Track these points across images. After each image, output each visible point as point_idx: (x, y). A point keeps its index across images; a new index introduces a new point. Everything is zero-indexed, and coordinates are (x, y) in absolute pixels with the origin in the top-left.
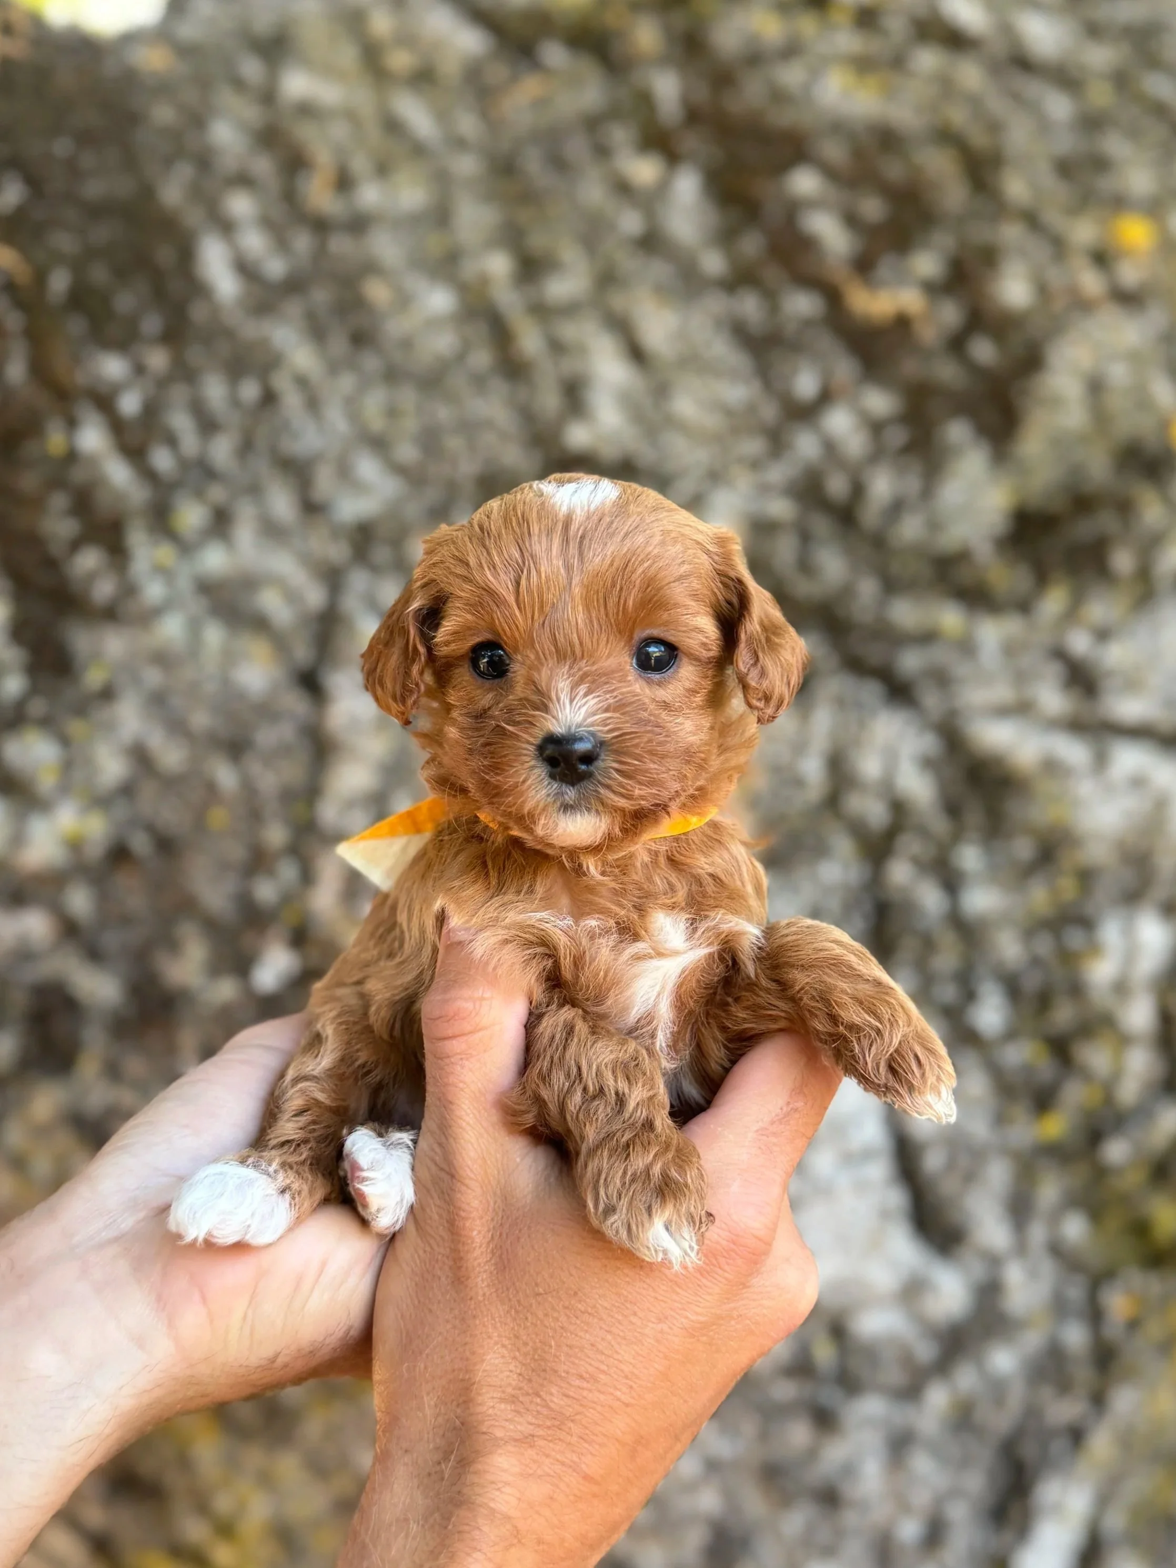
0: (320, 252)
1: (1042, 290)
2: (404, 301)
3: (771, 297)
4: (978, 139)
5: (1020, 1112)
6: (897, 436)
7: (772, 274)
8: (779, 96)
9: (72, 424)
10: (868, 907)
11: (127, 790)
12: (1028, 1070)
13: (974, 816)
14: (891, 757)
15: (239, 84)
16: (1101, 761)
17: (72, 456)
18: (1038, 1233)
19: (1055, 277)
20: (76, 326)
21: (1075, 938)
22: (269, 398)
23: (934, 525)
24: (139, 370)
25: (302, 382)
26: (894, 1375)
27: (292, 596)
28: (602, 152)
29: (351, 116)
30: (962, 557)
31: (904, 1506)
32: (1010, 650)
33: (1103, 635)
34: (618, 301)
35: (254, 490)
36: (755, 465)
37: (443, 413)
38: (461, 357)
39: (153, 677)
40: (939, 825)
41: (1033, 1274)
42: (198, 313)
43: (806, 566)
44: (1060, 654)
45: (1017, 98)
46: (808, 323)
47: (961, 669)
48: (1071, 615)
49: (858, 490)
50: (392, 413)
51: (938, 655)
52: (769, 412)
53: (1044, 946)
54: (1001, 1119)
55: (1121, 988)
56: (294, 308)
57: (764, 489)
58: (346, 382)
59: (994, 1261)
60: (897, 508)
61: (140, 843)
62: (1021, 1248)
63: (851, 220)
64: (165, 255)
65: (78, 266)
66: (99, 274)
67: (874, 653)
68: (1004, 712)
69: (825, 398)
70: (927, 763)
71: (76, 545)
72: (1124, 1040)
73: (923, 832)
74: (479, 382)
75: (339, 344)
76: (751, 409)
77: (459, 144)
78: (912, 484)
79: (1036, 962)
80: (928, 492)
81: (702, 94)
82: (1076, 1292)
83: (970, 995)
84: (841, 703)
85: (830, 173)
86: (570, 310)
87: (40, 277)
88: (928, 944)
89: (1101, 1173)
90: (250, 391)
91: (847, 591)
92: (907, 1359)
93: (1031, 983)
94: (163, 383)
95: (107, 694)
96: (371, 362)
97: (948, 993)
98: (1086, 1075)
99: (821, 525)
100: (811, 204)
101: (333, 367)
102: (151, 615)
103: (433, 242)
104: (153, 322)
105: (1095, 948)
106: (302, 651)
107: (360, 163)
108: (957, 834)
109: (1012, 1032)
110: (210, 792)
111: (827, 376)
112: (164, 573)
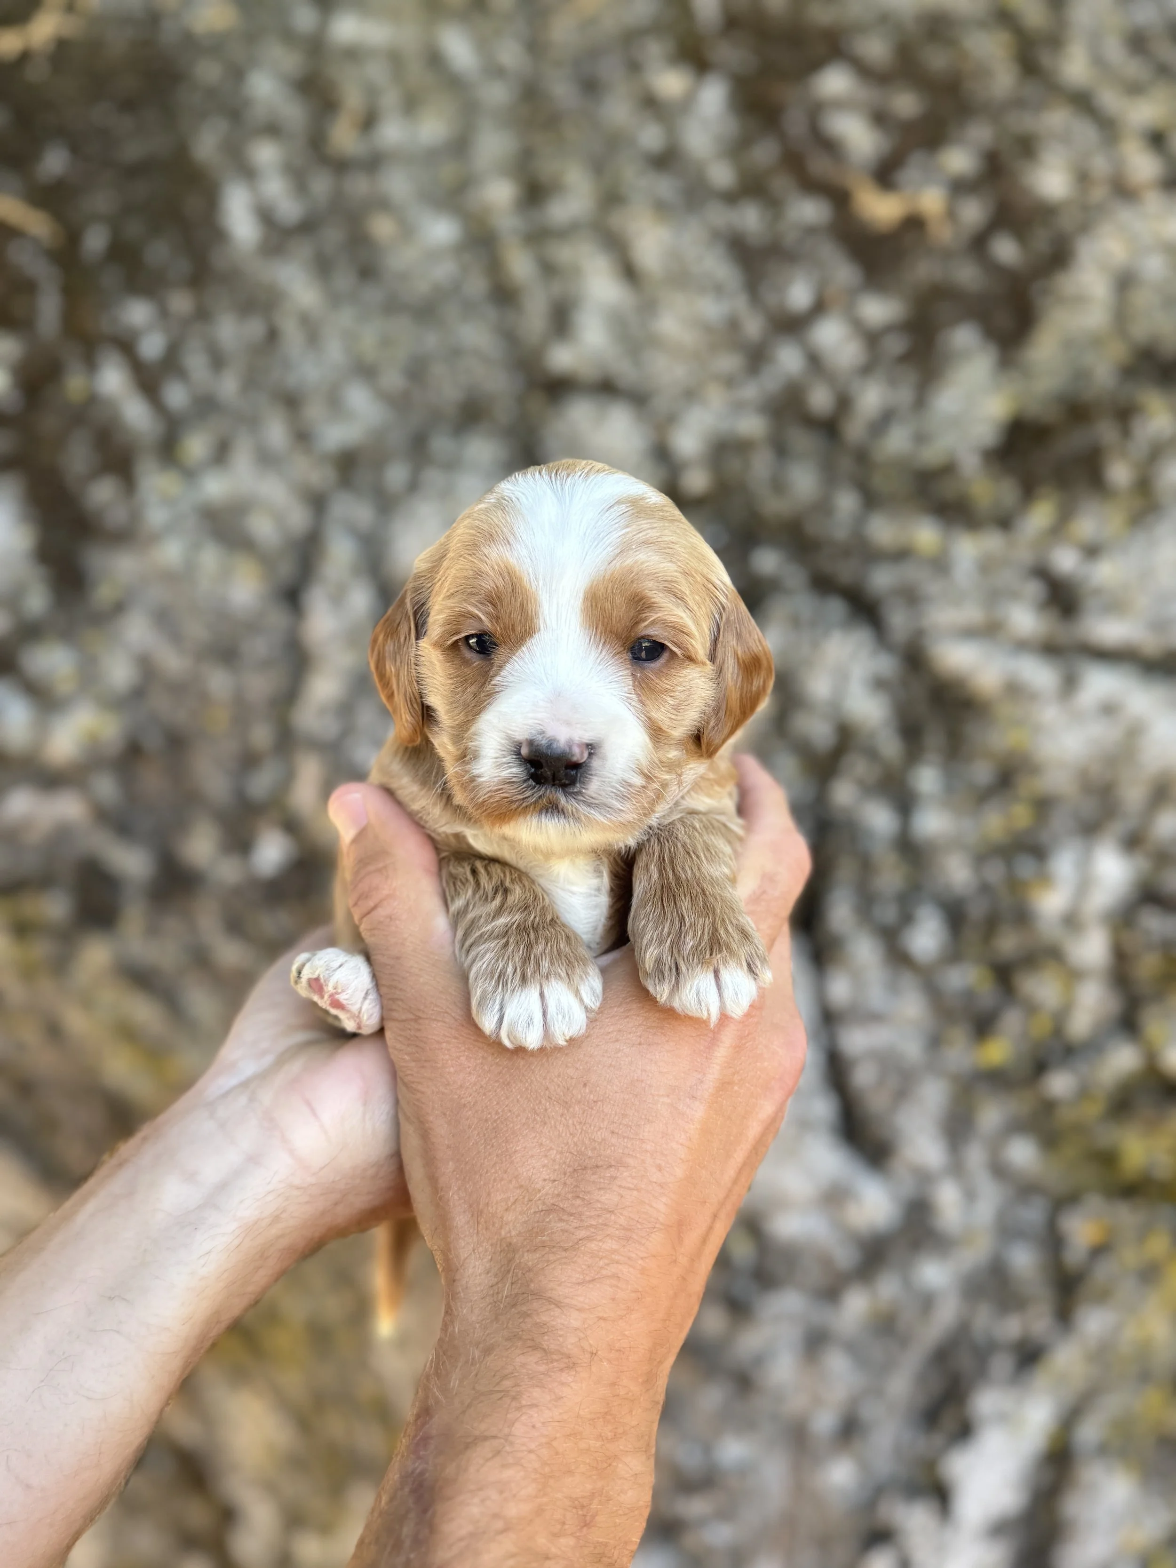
0: (337, 193)
1: (1082, 179)
2: (407, 231)
3: (774, 207)
5: (959, 1036)
6: (895, 345)
7: (780, 181)
9: (93, 366)
11: (137, 694)
12: (969, 995)
13: (934, 739)
14: (842, 677)
15: (287, 35)
17: (92, 400)
18: (976, 1155)
19: (1099, 163)
20: (111, 278)
21: (1025, 867)
22: (273, 336)
23: (921, 438)
24: (164, 313)
25: (305, 320)
26: (813, 1274)
27: (278, 518)
28: (635, 67)
29: (393, 55)
30: (948, 469)
31: (817, 1399)
32: (986, 567)
33: (1092, 552)
34: (617, 220)
35: (253, 422)
36: (729, 382)
37: (431, 340)
38: (457, 285)
39: (158, 593)
40: (892, 748)
41: (970, 1195)
42: (217, 260)
43: (778, 484)
44: (1042, 573)
46: (811, 231)
47: (932, 587)
48: (1057, 531)
49: (844, 404)
50: (386, 342)
51: (910, 573)
52: (756, 328)
53: (995, 872)
54: (935, 1042)
55: (1070, 921)
56: (303, 250)
57: (738, 407)
58: (345, 318)
59: (924, 1178)
60: (885, 420)
61: (153, 742)
62: (956, 1168)
63: (879, 118)
64: (193, 205)
65: (116, 224)
66: (134, 229)
67: (845, 572)
68: (969, 633)
69: (819, 308)
70: (879, 684)
71: (94, 476)
72: (1073, 974)
73: (872, 754)
74: (470, 309)
75: (344, 279)
76: (733, 325)
77: (496, 71)
78: (904, 395)
79: (985, 888)
80: (921, 402)
83: (907, 919)
84: (795, 623)
85: (864, 70)
86: (565, 233)
88: (868, 867)
89: (1046, 1105)
90: (255, 328)
91: (823, 506)
92: (826, 1262)
93: (977, 911)
94: (187, 323)
95: (119, 608)
96: (373, 294)
97: (888, 913)
98: (1028, 1005)
99: (803, 440)
100: (840, 104)
101: (335, 300)
102: (154, 539)
103: (448, 172)
104: (182, 266)
105: (1045, 879)
106: (286, 569)
107: (390, 99)
108: (914, 755)
109: (952, 957)
110: (205, 697)
111: (823, 284)
112: (168, 501)
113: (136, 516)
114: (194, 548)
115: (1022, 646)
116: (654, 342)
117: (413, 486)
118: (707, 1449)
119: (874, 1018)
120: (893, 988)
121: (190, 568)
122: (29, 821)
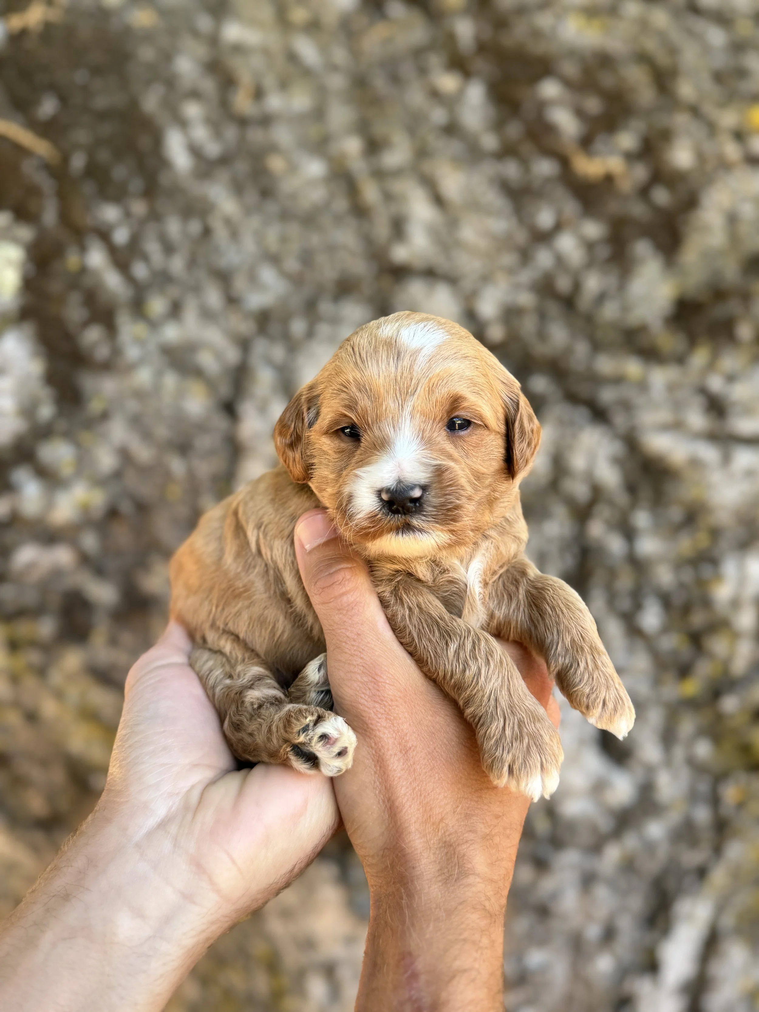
0: (242, 140)
1: (701, 157)
2: (293, 168)
3: (525, 163)
4: (662, 59)
5: (669, 678)
6: (604, 252)
7: (527, 148)
8: (537, 34)
9: (83, 249)
10: (575, 550)
11: (117, 475)
12: (675, 653)
13: (645, 493)
14: (592, 458)
15: (195, 33)
16: (726, 459)
17: (83, 270)
18: (679, 753)
19: (708, 147)
20: (88, 188)
21: (707, 571)
22: (207, 232)
23: (625, 309)
24: (128, 214)
25: (228, 222)
26: (585, 838)
27: (218, 355)
28: (423, 71)
29: (266, 52)
30: (642, 329)
31: (589, 917)
32: (671, 388)
33: (731, 378)
34: (427, 167)
35: (196, 289)
36: (511, 271)
37: (315, 240)
38: (327, 205)
39: (132, 405)
40: (622, 499)
41: (675, 778)
42: (164, 179)
43: (542, 335)
44: (703, 391)
45: (691, 33)
46: (548, 180)
47: (639, 400)
48: (711, 366)
49: (577, 286)
50: (284, 240)
51: (625, 391)
52: (521, 237)
53: (688, 575)
54: (657, 682)
55: (735, 603)
56: (223, 175)
57: (517, 287)
58: (255, 222)
59: (650, 770)
60: (601, 298)
61: (126, 507)
62: (668, 762)
63: (580, 113)
64: (144, 142)
65: (91, 152)
66: (104, 156)
67: (583, 390)
68: (664, 428)
69: (558, 227)
70: (617, 461)
71: (86, 324)
72: (735, 636)
73: (611, 503)
74: (338, 220)
75: (252, 196)
76: (509, 236)
77: (333, 68)
78: (612, 282)
79: (682, 585)
80: (622, 286)
81: (488, 33)
82: (704, 787)
83: (638, 606)
84: (561, 423)
85: (567, 83)
86: (398, 173)
87: (65, 159)
88: (612, 573)
89: (719, 717)
90: (195, 227)
91: (568, 351)
92: (594, 829)
93: (678, 600)
94: (143, 222)
95: (105, 416)
96: (272, 207)
97: (625, 604)
98: (711, 656)
99: (553, 309)
100: (554, 103)
101: (248, 211)
102: (131, 368)
103: (313, 131)
104: (137, 184)
105: (718, 577)
106: (225, 390)
107: (269, 82)
108: (634, 504)
109: (666, 629)
110: (168, 476)
111: (559, 213)
112: (140, 342)
113: (117, 353)
114: (159, 375)
115: (697, 436)
116: (458, 244)
117: (310, 334)
118: (519, 958)
120: (631, 650)
121: (157, 388)
122: (31, 566)
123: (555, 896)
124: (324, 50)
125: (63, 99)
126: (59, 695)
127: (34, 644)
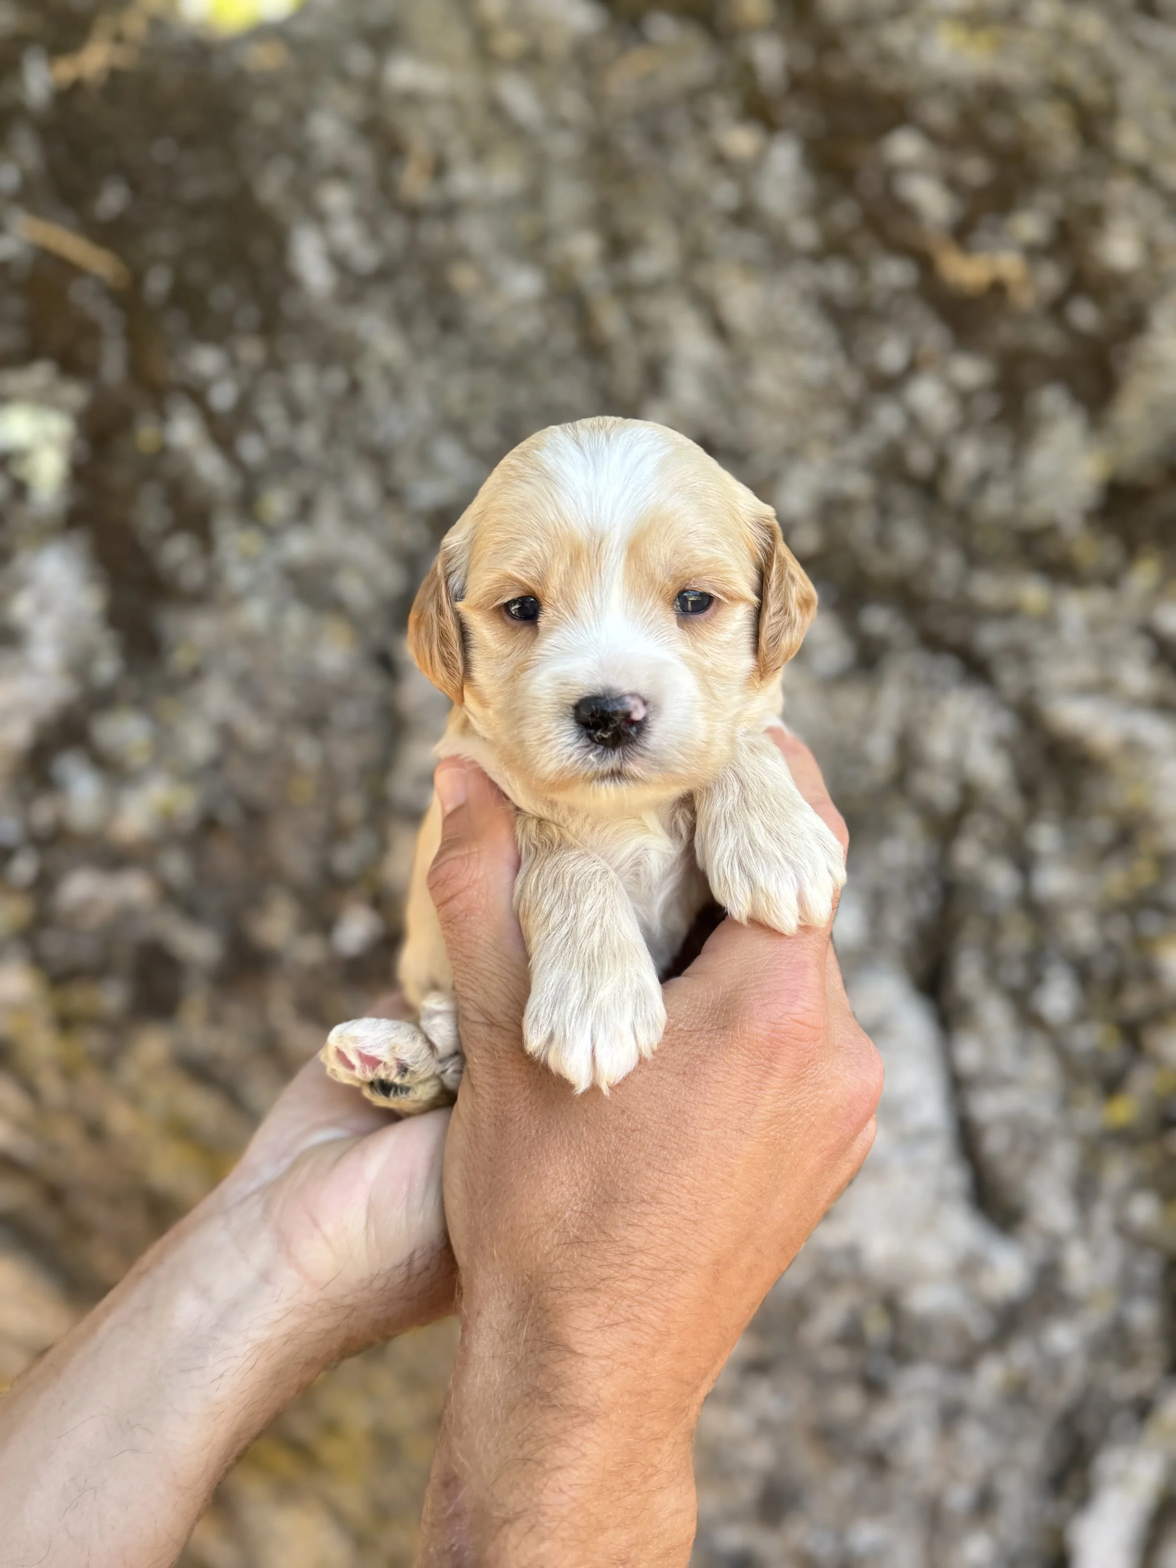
0: (412, 241)
1: (1151, 249)
2: (490, 284)
3: (860, 266)
4: (1091, 92)
5: (1088, 1095)
6: (988, 406)
7: (864, 242)
8: (886, 58)
9: (163, 417)
10: (934, 886)
11: (216, 765)
12: (1097, 1054)
13: (1051, 795)
14: (962, 739)
15: (343, 76)
17: (164, 451)
18: (1103, 1215)
19: (1166, 232)
20: (175, 322)
21: (1150, 924)
22: (355, 388)
23: (1021, 498)
24: (234, 362)
25: (388, 372)
26: (947, 1346)
27: (369, 579)
28: (701, 124)
29: (454, 102)
30: (1050, 530)
31: (953, 1474)
32: (1094, 625)
34: (703, 277)
35: (338, 478)
36: (833, 441)
37: (523, 395)
38: (544, 340)
39: (238, 658)
40: (1012, 805)
41: (1096, 1254)
42: (290, 307)
43: (883, 542)
44: (1148, 630)
45: (1139, 46)
46: (898, 292)
47: (1042, 645)
48: (1162, 589)
49: (942, 462)
50: (474, 397)
51: (1019, 631)
52: (852, 385)
53: (1119, 930)
54: (1066, 1102)
56: (382, 298)
57: (842, 465)
58: (429, 371)
59: (1055, 1242)
60: (982, 480)
61: (230, 814)
62: (1084, 1229)
63: (952, 184)
64: (261, 249)
65: (178, 266)
66: (197, 272)
67: (950, 629)
68: (1084, 690)
69: (913, 368)
70: (1001, 743)
71: (169, 532)
73: (993, 812)
74: (559, 365)
75: (426, 331)
76: (831, 382)
77: (560, 123)
78: (1000, 453)
79: (1109, 946)
80: (1016, 462)
81: (805, 60)
82: (1145, 1269)
83: (1036, 979)
84: (912, 682)
85: (933, 136)
86: (655, 287)
87: (137, 279)
88: (995, 925)
90: (336, 380)
91: (928, 565)
92: (962, 1332)
93: (1103, 970)
94: (258, 373)
95: (196, 674)
96: (457, 347)
97: (1016, 975)
98: (1158, 1062)
99: (904, 499)
100: (910, 168)
101: (418, 353)
102: (236, 600)
103: (524, 225)
104: (249, 315)
105: (1170, 933)
106: (379, 633)
107: (457, 148)
108: (1032, 813)
109: (1081, 1017)
110: (290, 767)
111: (915, 345)
112: (249, 560)
113: (214, 577)
114: (279, 609)
115: (1137, 703)
116: (749, 398)
118: (840, 1534)
119: (1004, 1081)
120: (1023, 1050)
121: (275, 629)
122: (88, 904)
123: (896, 1438)
124: (545, 95)
125: (135, 187)
126: (135, 1099)
127: (96, 1021)
